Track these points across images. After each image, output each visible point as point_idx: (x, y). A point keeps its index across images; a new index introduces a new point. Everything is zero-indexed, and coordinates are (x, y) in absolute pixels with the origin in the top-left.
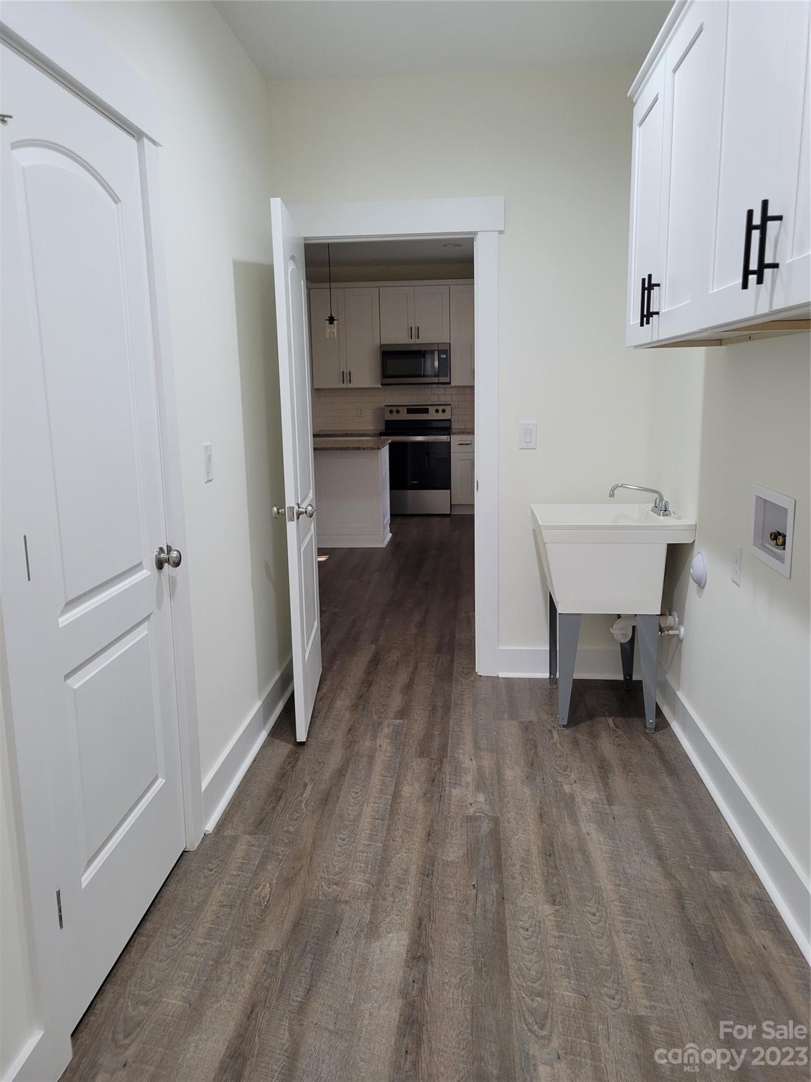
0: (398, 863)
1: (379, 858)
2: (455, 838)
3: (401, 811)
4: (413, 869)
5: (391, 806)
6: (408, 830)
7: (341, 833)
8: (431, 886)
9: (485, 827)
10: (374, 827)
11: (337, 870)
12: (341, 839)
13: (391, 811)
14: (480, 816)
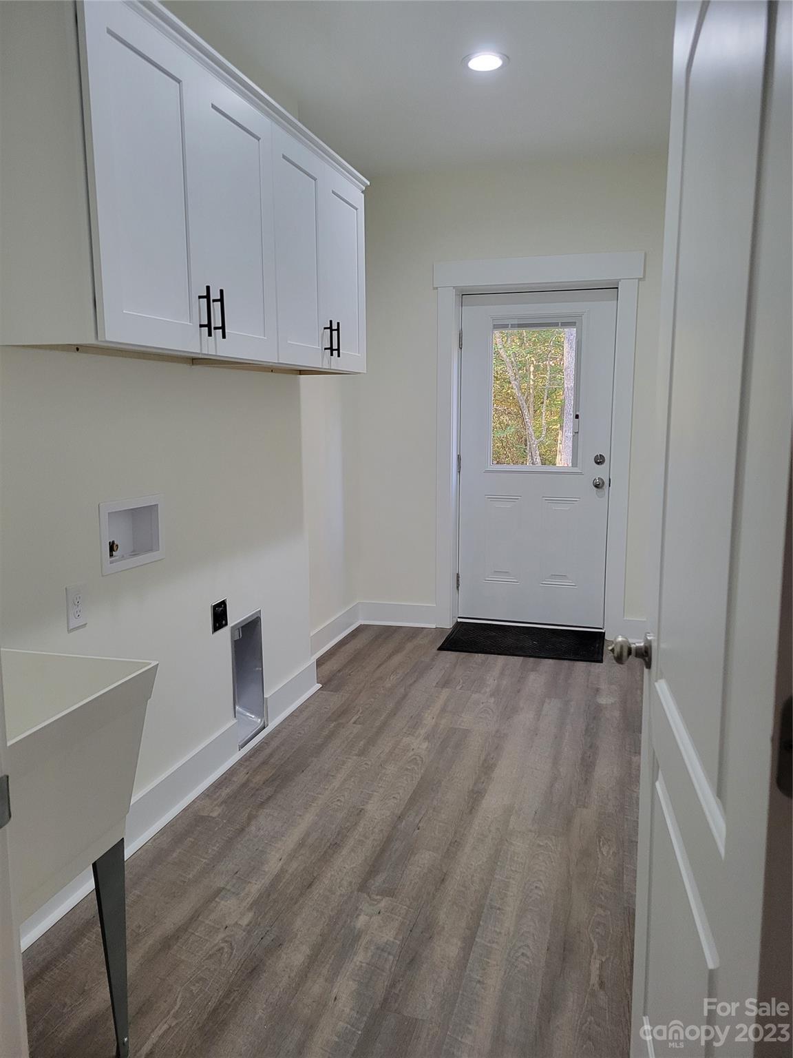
0: (481, 856)
1: (499, 863)
2: (417, 873)
3: (468, 916)
4: (467, 849)
5: (479, 925)
6: (463, 889)
7: (540, 896)
8: (455, 833)
9: (379, 881)
10: (503, 899)
11: (540, 858)
12: (541, 890)
13: (479, 918)
14: (377, 895)
